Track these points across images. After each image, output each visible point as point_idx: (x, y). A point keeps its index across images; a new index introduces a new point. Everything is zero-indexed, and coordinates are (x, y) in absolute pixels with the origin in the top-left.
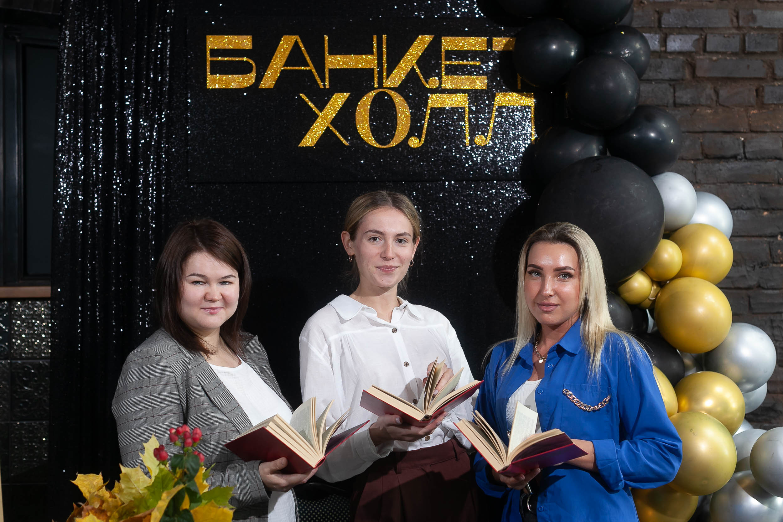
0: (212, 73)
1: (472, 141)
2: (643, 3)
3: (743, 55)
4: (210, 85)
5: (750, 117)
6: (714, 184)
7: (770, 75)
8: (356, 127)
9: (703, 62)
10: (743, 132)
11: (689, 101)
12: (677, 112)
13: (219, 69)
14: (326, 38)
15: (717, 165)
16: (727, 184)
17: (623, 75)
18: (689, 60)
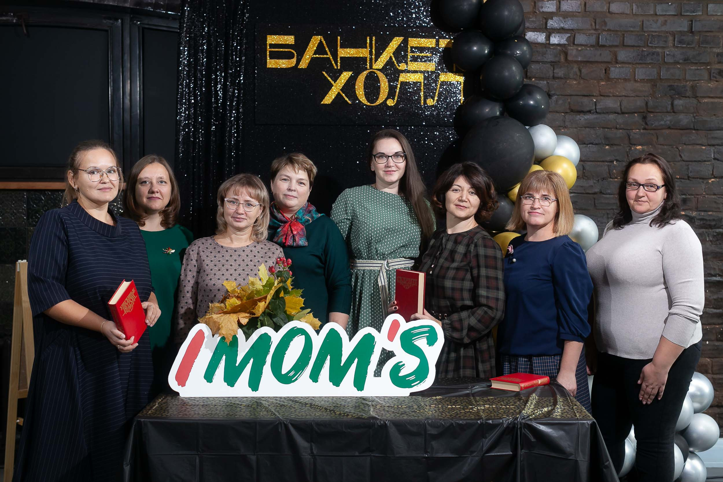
0: (271, 58)
1: (425, 102)
2: (537, 13)
3: (598, 47)
4: (269, 66)
5: (600, 86)
6: (576, 128)
7: (614, 60)
8: (356, 93)
9: (572, 51)
10: (596, 96)
11: (562, 75)
12: (555, 82)
13: (275, 56)
14: (339, 38)
15: (578, 116)
16: (584, 128)
17: (514, 68)
18: (564, 49)
